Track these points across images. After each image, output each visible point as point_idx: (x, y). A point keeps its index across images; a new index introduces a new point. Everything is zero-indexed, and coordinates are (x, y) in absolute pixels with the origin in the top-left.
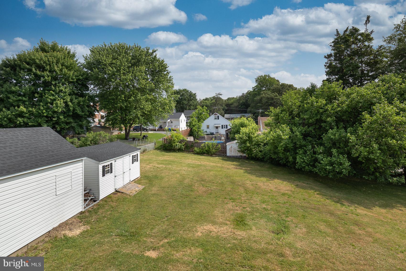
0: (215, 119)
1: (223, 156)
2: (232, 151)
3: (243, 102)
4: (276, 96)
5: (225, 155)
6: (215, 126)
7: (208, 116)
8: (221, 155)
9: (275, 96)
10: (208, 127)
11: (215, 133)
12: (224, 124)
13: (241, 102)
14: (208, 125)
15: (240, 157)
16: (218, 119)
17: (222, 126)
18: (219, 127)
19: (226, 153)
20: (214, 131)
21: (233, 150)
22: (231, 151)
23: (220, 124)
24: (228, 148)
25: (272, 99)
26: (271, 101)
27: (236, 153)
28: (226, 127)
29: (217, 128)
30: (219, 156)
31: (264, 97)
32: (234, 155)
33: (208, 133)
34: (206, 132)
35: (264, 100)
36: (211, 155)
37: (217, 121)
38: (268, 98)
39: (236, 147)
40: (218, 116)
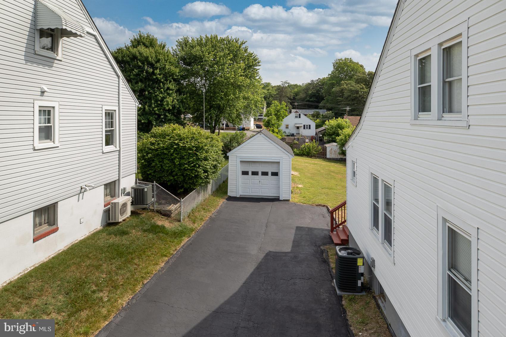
0: (296, 117)
1: (323, 158)
2: (333, 154)
3: (312, 92)
4: (363, 88)
5: (325, 157)
6: (296, 125)
7: (287, 114)
8: (321, 157)
9: (361, 89)
10: (287, 127)
11: (295, 134)
12: (306, 124)
13: (310, 92)
14: (287, 124)
15: (341, 159)
16: (300, 117)
17: (304, 126)
18: (301, 126)
19: (326, 155)
20: (294, 131)
21: (333, 152)
22: (331, 153)
23: (302, 124)
24: (328, 150)
25: (357, 92)
26: (355, 95)
27: (336, 155)
28: (308, 127)
29: (298, 128)
30: (319, 157)
31: (346, 89)
32: (334, 157)
33: (287, 134)
34: (285, 132)
35: (346, 94)
36: (311, 157)
37: (298, 121)
38: (351, 91)
39: (336, 149)
40: (300, 115)
